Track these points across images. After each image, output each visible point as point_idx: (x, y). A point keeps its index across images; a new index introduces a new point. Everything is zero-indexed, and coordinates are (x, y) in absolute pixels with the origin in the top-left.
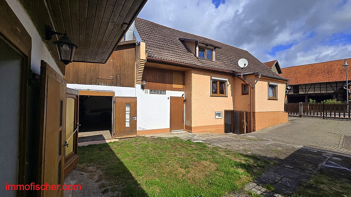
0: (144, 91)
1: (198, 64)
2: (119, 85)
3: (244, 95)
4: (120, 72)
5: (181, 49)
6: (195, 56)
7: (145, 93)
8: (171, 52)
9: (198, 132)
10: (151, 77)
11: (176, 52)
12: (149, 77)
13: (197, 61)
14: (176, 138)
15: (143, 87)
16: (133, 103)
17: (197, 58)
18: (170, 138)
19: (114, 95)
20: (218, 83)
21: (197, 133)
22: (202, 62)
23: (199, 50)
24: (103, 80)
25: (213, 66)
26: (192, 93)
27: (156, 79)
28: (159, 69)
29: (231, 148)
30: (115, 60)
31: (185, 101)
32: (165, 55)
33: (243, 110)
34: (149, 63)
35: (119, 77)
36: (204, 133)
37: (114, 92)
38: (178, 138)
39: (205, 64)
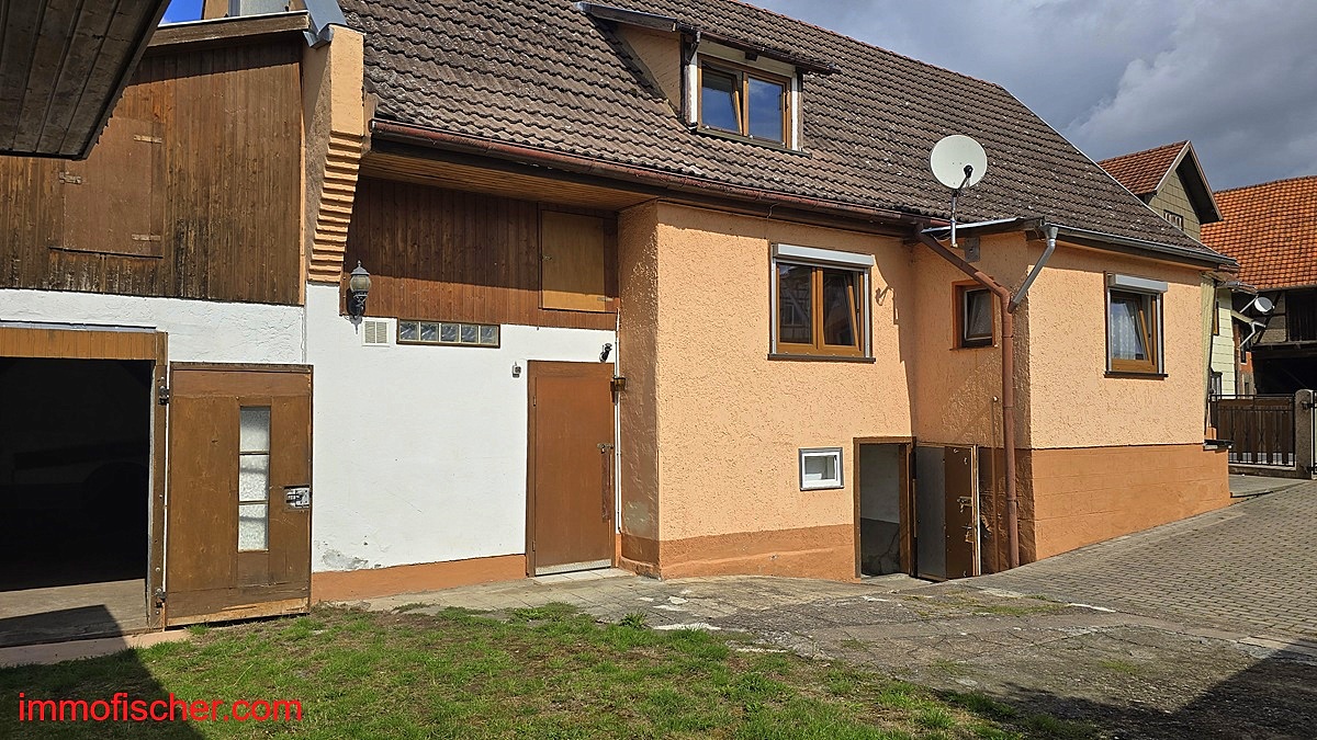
0: (362, 326)
1: (691, 168)
2: (194, 288)
3: (967, 351)
4: (199, 211)
5: (594, 77)
6: (682, 116)
7: (369, 339)
8: (535, 91)
9: (697, 574)
10: (405, 241)
11: (562, 90)
12: (393, 241)
13: (688, 148)
14: (558, 611)
15: (353, 306)
16: (286, 399)
17: (694, 132)
18: (519, 615)
19: (163, 351)
20: (818, 279)
21: (689, 580)
22: (721, 154)
23: (705, 83)
24: (85, 260)
25: (787, 178)
26: (661, 338)
27: (438, 253)
28: (453, 191)
29: (864, 658)
30: (170, 138)
31: (617, 387)
32: (489, 111)
33: (965, 440)
34: (385, 157)
35: (199, 238)
36: (732, 578)
37: (163, 336)
38: (569, 609)
39: (736, 168)
